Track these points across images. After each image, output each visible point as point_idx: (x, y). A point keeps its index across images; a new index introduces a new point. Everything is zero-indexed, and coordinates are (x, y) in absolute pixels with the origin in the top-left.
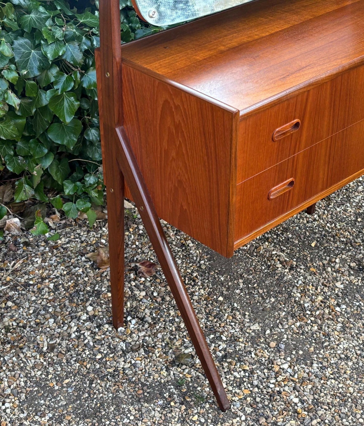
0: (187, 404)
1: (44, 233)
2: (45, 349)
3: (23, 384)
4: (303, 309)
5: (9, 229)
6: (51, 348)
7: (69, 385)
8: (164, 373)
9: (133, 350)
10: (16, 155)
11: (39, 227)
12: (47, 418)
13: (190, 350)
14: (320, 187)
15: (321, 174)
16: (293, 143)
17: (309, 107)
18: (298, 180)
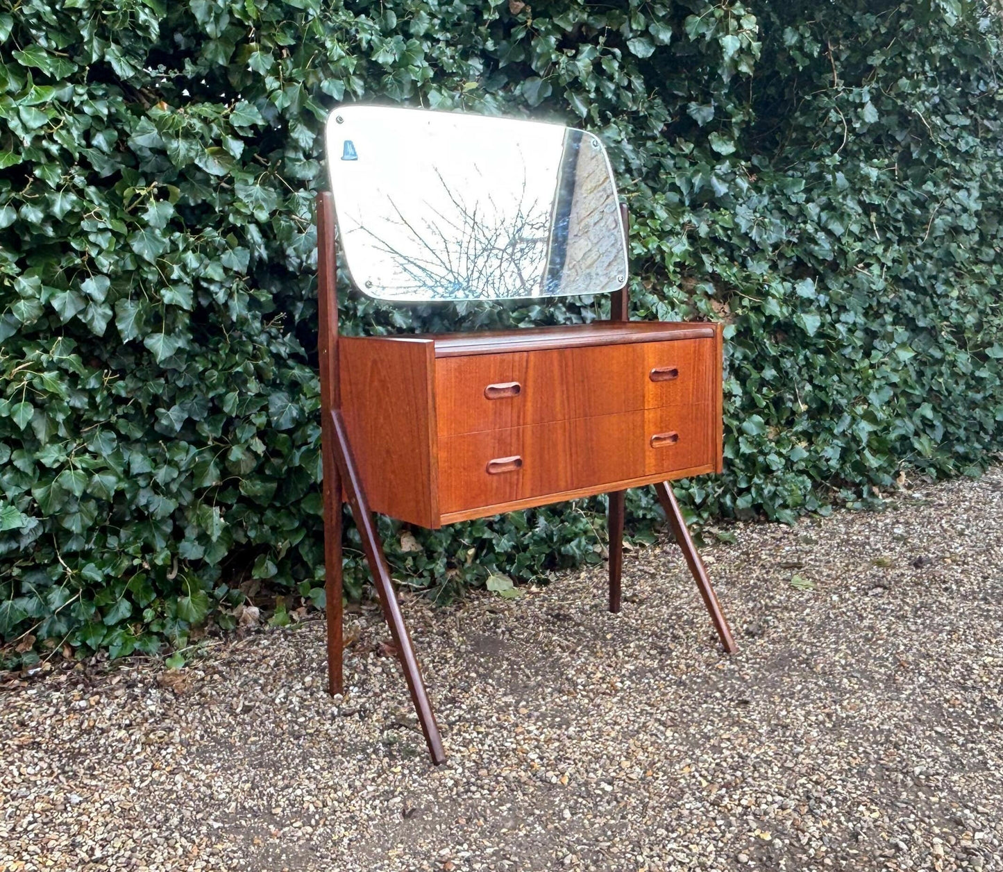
0: (392, 757)
1: (284, 624)
2: (238, 711)
3: (198, 737)
4: (575, 685)
5: (245, 621)
6: (247, 710)
7: (254, 743)
8: (377, 734)
9: (346, 715)
10: (261, 523)
11: (279, 617)
12: (214, 766)
13: (414, 715)
14: (562, 484)
15: (563, 468)
16: (515, 410)
17: (531, 372)
18: (528, 462)
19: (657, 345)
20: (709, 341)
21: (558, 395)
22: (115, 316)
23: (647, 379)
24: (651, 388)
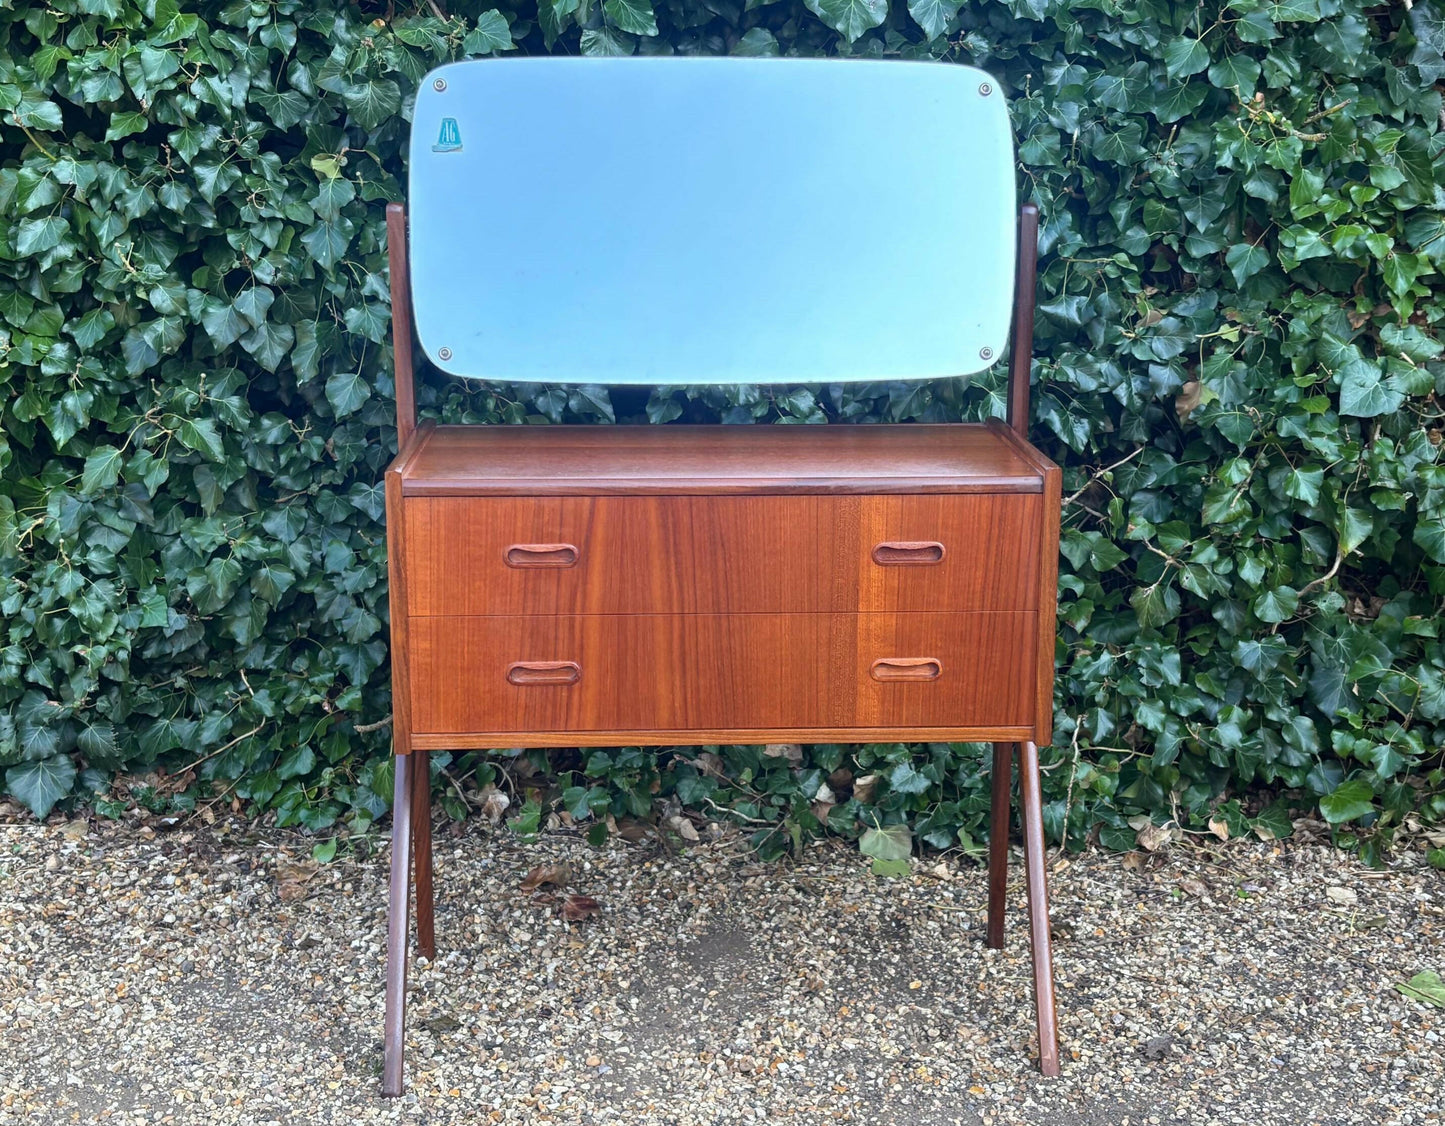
3: (212, 964)
5: (489, 813)
6: (307, 945)
7: (263, 993)
11: (526, 818)
12: (179, 1008)
14: (664, 714)
15: (664, 689)
16: (565, 591)
17: (600, 531)
18: (591, 674)
19: (892, 500)
20: (1030, 499)
21: (657, 573)
22: (295, 344)
23: (865, 558)
24: (874, 576)
